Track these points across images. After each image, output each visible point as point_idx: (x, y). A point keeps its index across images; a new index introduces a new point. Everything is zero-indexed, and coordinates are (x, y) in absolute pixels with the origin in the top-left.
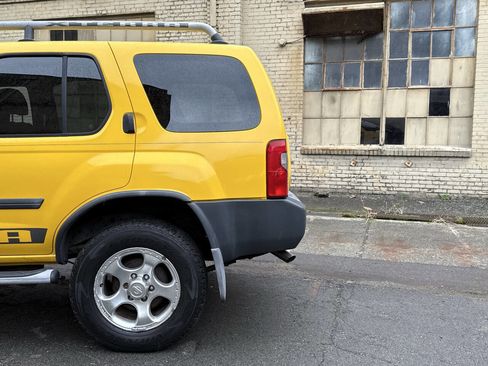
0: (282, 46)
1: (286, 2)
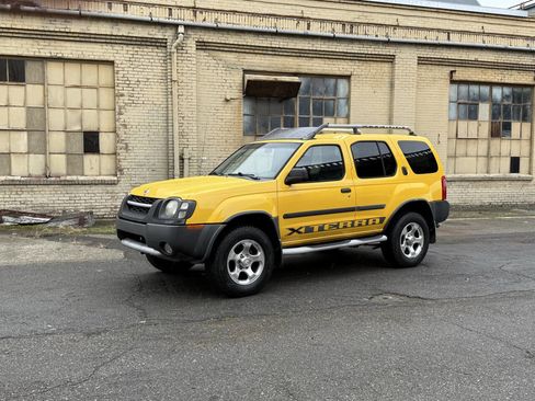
0: (227, 100)
1: (229, 67)
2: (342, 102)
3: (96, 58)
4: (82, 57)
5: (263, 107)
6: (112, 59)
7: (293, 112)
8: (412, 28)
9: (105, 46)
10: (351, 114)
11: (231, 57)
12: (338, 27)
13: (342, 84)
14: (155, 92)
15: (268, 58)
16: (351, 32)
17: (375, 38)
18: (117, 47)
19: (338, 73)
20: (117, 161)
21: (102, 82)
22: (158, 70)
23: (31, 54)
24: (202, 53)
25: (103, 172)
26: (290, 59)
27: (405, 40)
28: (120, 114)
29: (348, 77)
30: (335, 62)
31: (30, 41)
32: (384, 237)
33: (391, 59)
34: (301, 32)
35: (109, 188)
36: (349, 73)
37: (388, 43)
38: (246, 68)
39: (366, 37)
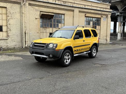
0: (36, 19)
1: (36, 10)
2: (63, 20)
3: (2, 6)
5: (45, 21)
6: (6, 6)
7: (52, 22)
8: (78, 4)
9: (4, 3)
10: (65, 23)
11: (37, 8)
12: (62, 2)
13: (63, 16)
14: (18, 16)
15: (46, 8)
16: (65, 4)
17: (70, 6)
18: (7, 4)
19: (62, 13)
20: (7, 34)
21: (3, 13)
22: (18, 10)
24: (30, 6)
25: (4, 37)
26: (51, 9)
27: (76, 6)
28: (8, 21)
29: (64, 14)
30: (61, 11)
32: (90, 51)
33: (73, 11)
34: (54, 3)
35: (6, 41)
36: (64, 13)
37: (73, 7)
38: (41, 11)
39: (68, 5)
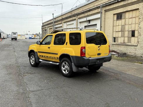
3: (135, 9)
4: (132, 9)
6: (138, 8)
23: (122, 11)
31: (122, 8)
35: (135, 47)
